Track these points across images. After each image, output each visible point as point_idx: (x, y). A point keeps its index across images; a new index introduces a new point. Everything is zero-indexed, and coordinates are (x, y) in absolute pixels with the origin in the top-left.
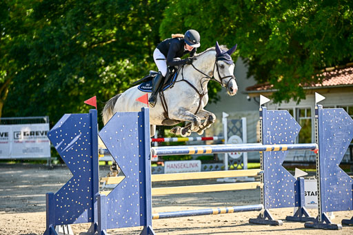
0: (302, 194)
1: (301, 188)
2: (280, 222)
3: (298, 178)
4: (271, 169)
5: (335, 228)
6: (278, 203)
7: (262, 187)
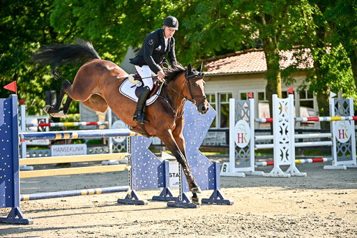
0: (166, 175)
1: (166, 170)
2: (145, 201)
4: (138, 153)
5: (194, 206)
6: (144, 184)
7: (129, 169)
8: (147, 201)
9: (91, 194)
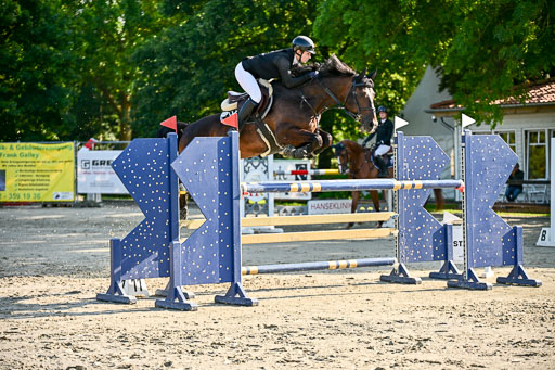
0: (449, 244)
1: (449, 237)
2: (418, 279)
3: (445, 225)
4: (408, 212)
5: (484, 287)
6: (417, 256)
7: (396, 235)
8: (420, 280)
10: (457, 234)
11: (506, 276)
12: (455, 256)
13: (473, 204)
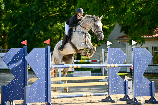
0: (127, 88)
1: (127, 85)
2: (115, 101)
3: (126, 81)
4: (112, 76)
5: (140, 104)
6: (115, 92)
7: (107, 84)
8: (116, 101)
9: (88, 96)
10: (130, 84)
11: (148, 100)
12: (129, 92)
13: (136, 73)
